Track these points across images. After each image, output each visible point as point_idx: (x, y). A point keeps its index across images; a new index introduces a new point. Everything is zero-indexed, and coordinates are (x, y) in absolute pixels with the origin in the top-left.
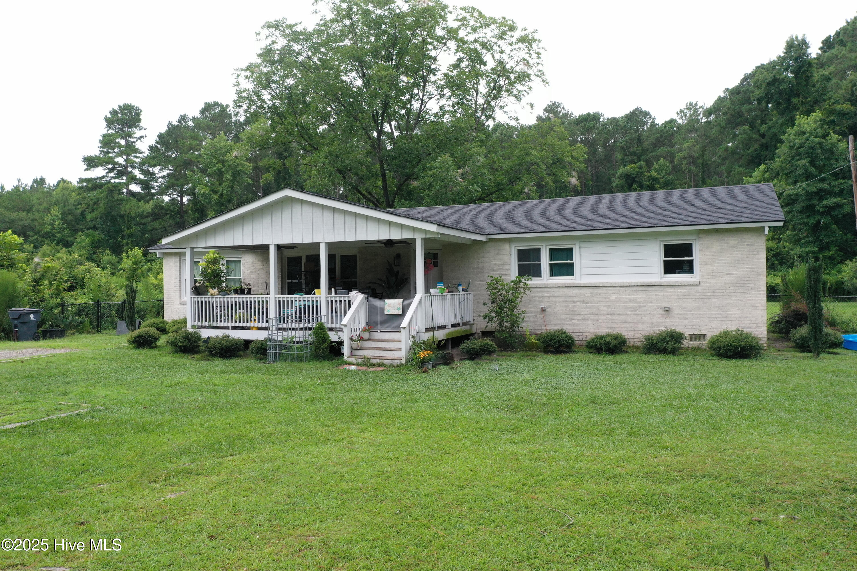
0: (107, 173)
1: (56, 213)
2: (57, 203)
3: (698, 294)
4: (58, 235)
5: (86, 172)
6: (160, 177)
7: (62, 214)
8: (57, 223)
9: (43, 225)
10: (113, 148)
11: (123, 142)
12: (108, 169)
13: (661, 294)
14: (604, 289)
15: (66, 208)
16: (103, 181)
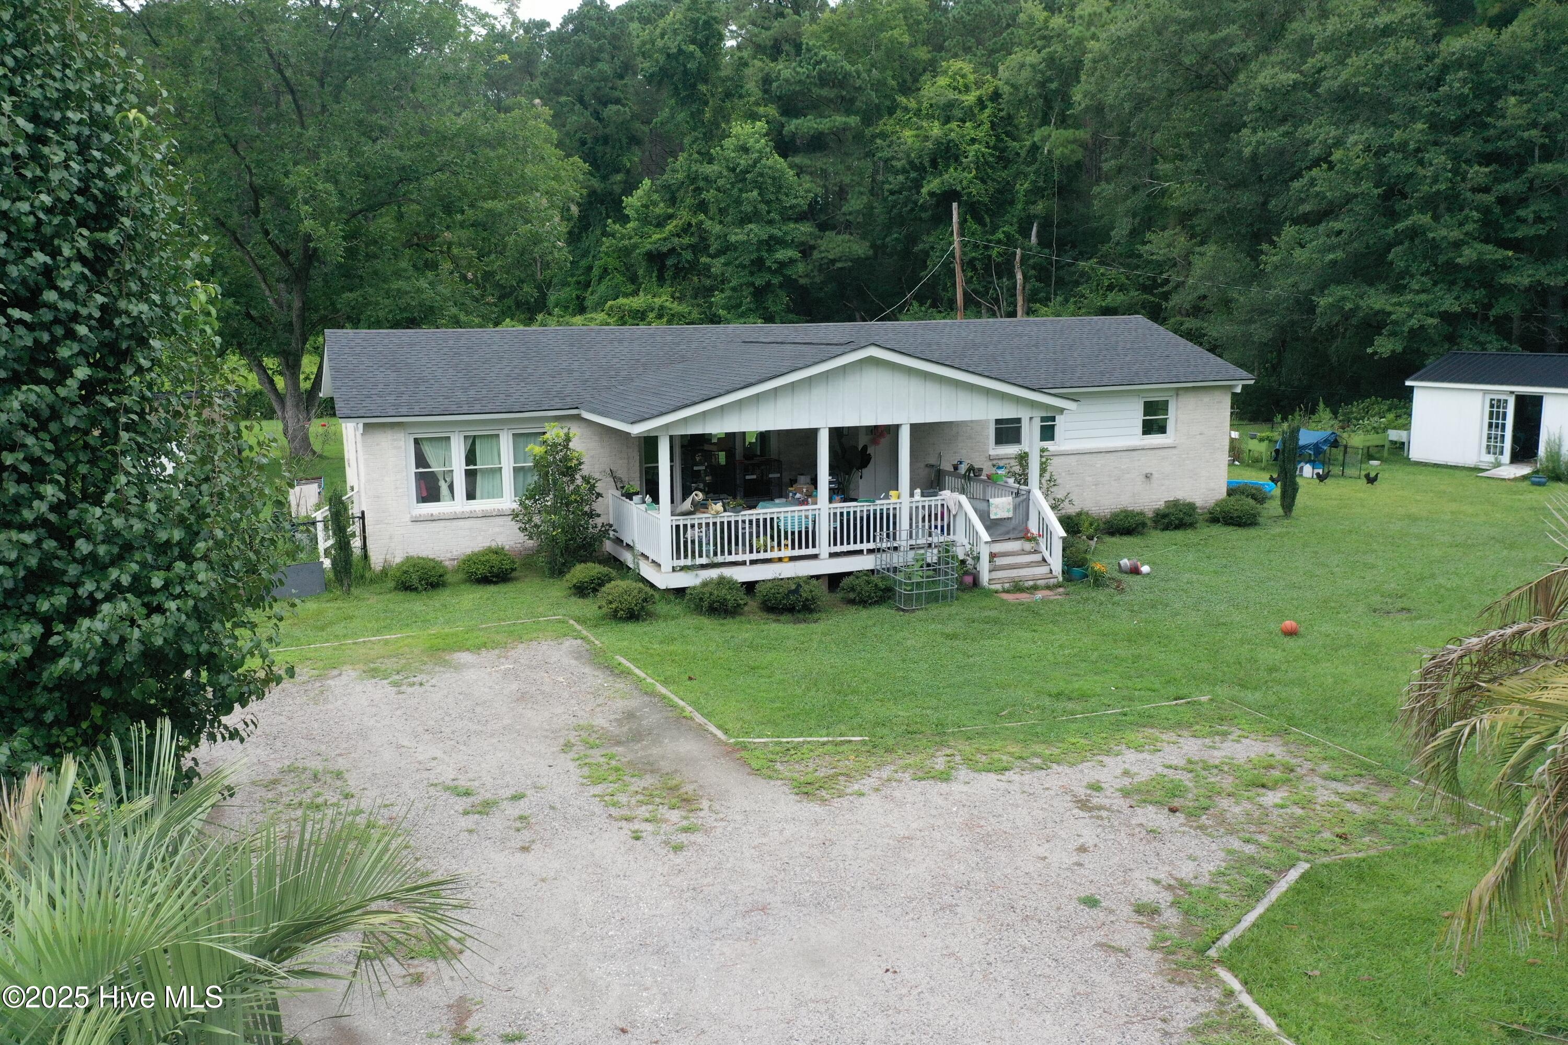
3: (1175, 457)
13: (1143, 459)
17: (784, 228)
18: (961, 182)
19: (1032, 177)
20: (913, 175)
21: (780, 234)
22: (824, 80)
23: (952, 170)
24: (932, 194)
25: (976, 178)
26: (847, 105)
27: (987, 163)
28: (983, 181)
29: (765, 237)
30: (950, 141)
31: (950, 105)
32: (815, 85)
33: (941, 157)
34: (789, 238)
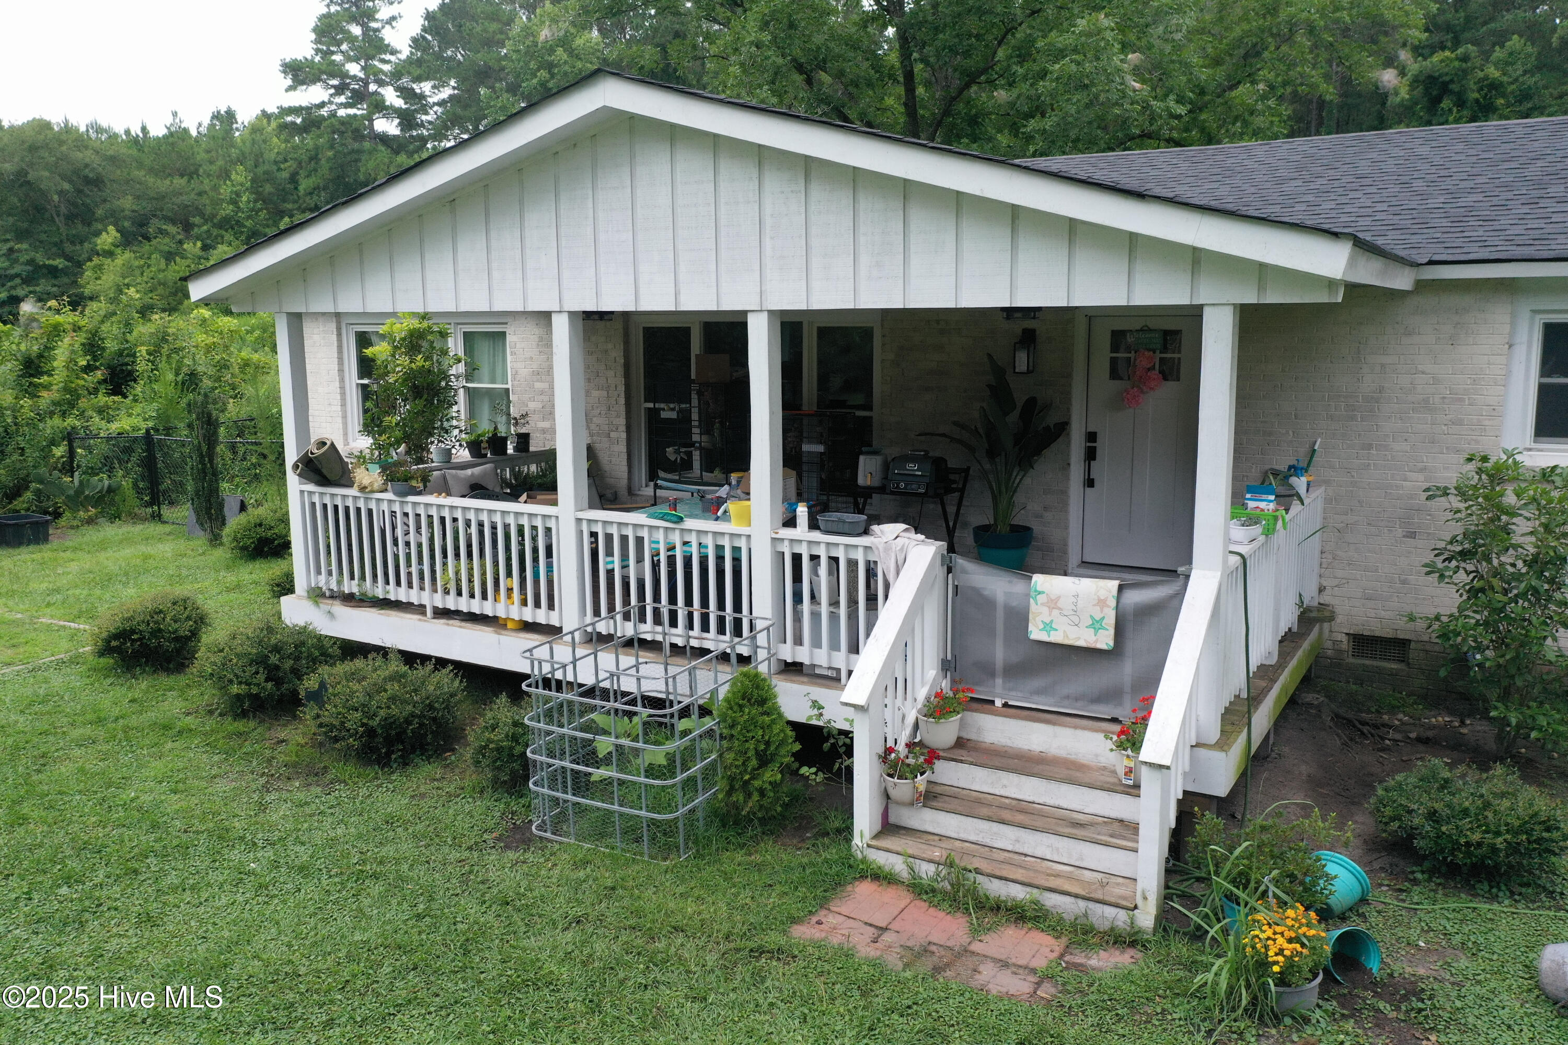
0: (331, 95)
1: (240, 179)
2: (241, 160)
4: (249, 223)
5: (292, 93)
6: (435, 104)
7: (253, 181)
8: (244, 199)
9: (217, 203)
10: (339, 44)
11: (356, 30)
12: (333, 86)
15: (260, 170)
16: (324, 112)
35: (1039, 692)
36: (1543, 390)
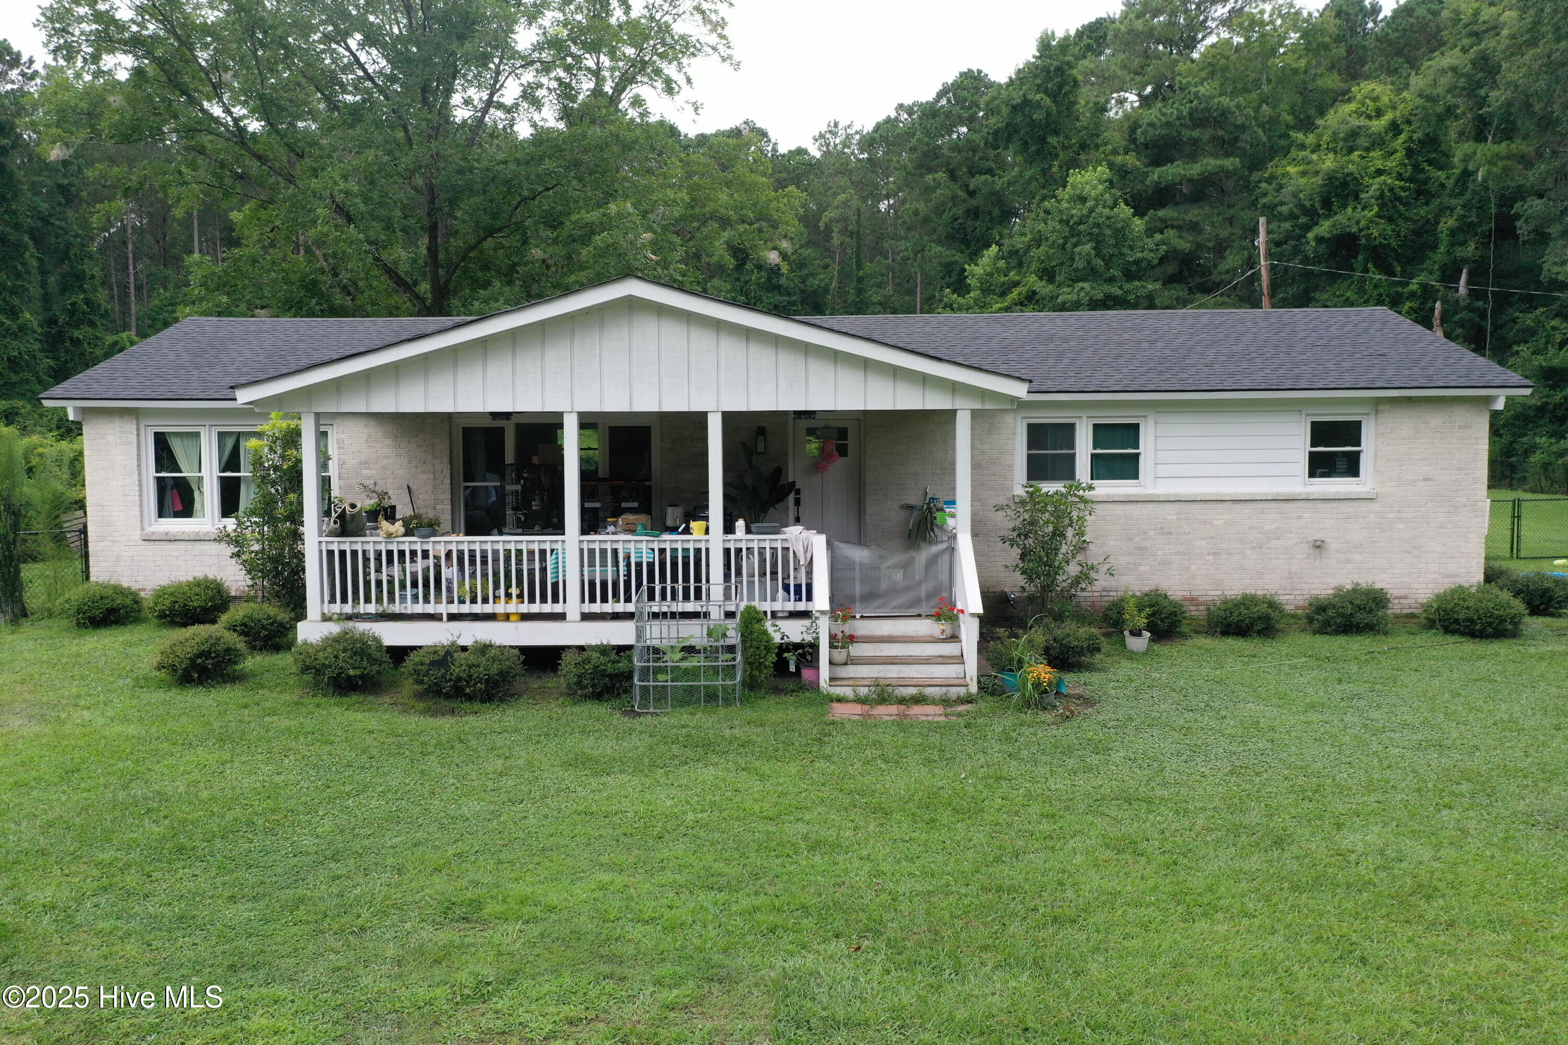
3: (1372, 516)
13: (1307, 516)
14: (1203, 506)
17: (1127, 286)
18: (1358, 223)
19: (1459, 211)
20: (1303, 220)
21: (1119, 292)
22: (1199, 119)
23: (1349, 210)
24: (1320, 240)
25: (1378, 216)
26: (1226, 146)
27: (1399, 199)
28: (1390, 220)
29: (1100, 296)
30: (1348, 175)
31: (1354, 134)
32: (1185, 125)
33: (1337, 195)
34: (1131, 297)
35: (878, 607)
36: (1029, 456)
